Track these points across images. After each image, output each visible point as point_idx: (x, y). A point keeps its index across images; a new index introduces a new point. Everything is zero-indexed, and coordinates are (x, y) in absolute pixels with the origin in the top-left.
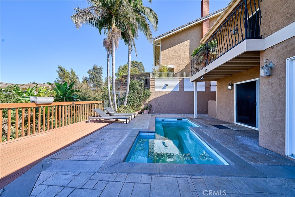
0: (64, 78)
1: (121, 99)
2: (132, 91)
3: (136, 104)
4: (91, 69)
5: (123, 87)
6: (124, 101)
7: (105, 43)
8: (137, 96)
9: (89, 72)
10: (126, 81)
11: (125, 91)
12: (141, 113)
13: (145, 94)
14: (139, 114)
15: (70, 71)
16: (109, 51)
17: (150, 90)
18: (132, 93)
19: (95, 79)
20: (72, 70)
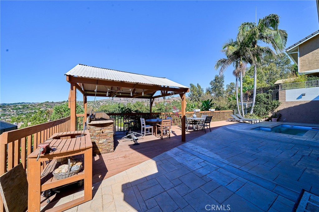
0: (194, 92)
1: (247, 109)
2: (259, 103)
3: (262, 113)
4: (213, 80)
5: (249, 99)
6: (250, 110)
7: (234, 73)
8: (263, 107)
9: (211, 84)
10: (252, 94)
11: (252, 102)
12: (268, 120)
13: (273, 104)
14: (265, 121)
15: (197, 86)
16: (237, 77)
17: (279, 100)
18: (259, 104)
19: (217, 89)
20: (198, 85)
